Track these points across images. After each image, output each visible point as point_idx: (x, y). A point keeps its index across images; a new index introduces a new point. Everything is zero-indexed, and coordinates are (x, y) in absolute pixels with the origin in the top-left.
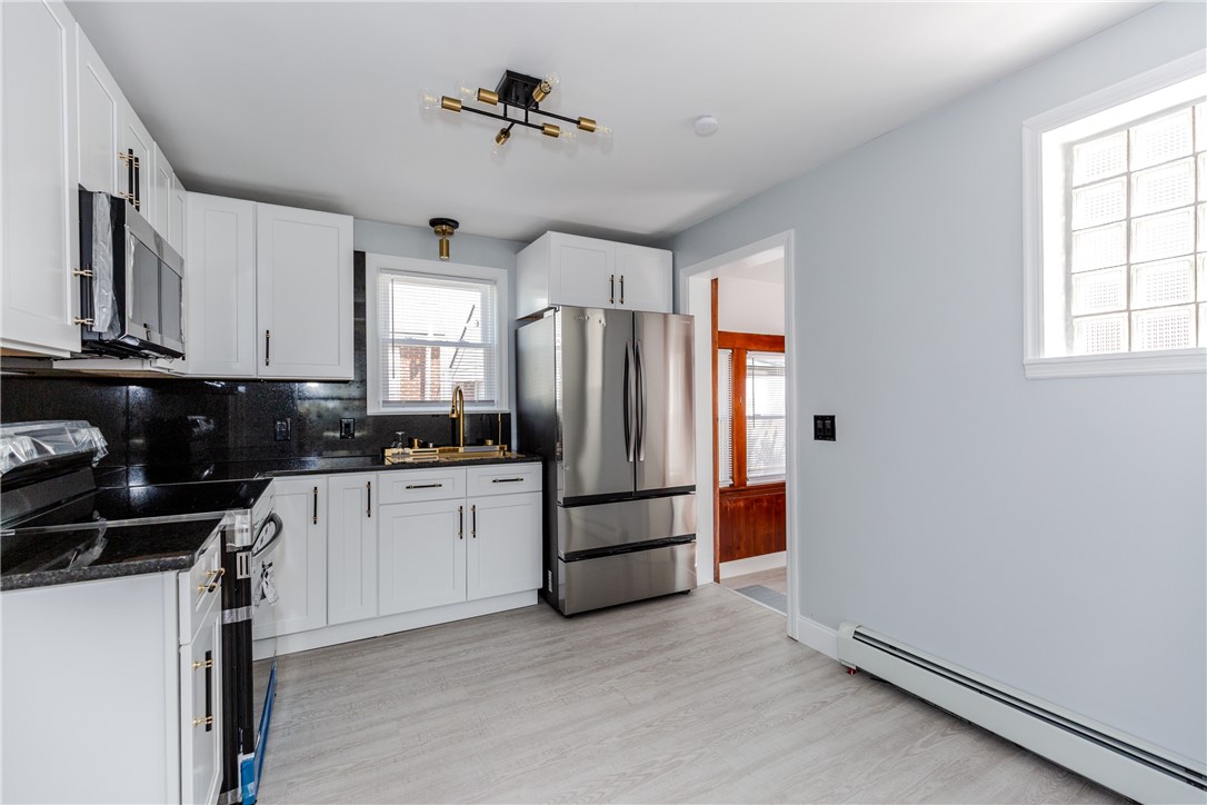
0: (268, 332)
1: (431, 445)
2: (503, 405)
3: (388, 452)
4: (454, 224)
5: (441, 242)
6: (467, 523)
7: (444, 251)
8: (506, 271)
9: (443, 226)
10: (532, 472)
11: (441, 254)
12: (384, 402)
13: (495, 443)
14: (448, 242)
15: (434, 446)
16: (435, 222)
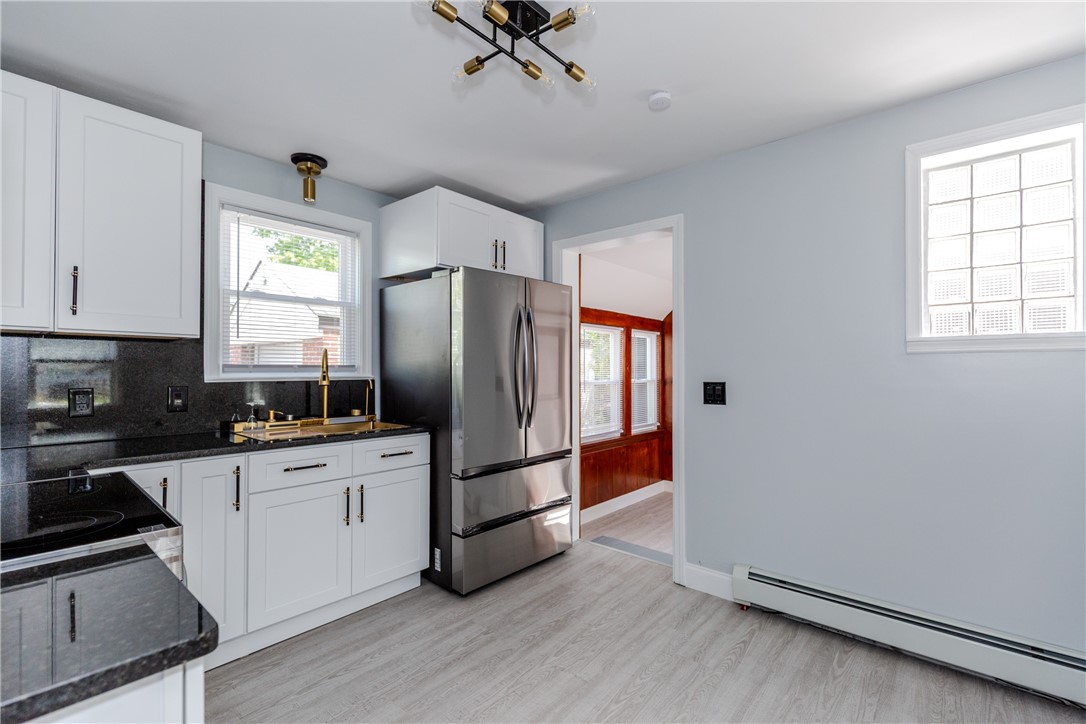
0: (76, 268)
1: (290, 417)
2: (367, 371)
3: (238, 427)
4: (322, 162)
5: (306, 182)
6: (354, 506)
7: (310, 192)
8: (370, 224)
9: (309, 163)
10: (418, 444)
11: (306, 195)
12: (225, 366)
13: (363, 414)
14: (313, 183)
15: (294, 419)
16: (297, 158)
